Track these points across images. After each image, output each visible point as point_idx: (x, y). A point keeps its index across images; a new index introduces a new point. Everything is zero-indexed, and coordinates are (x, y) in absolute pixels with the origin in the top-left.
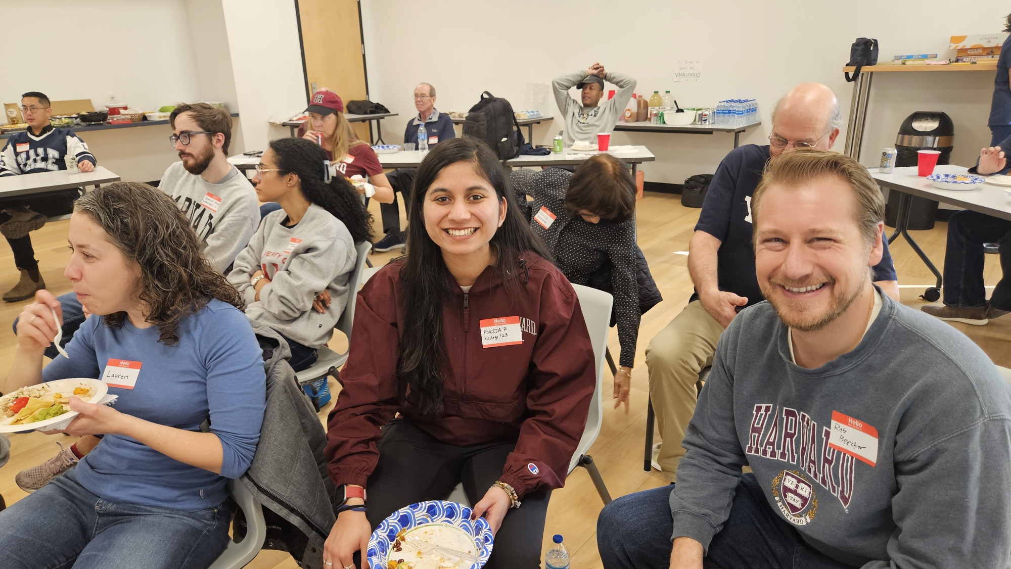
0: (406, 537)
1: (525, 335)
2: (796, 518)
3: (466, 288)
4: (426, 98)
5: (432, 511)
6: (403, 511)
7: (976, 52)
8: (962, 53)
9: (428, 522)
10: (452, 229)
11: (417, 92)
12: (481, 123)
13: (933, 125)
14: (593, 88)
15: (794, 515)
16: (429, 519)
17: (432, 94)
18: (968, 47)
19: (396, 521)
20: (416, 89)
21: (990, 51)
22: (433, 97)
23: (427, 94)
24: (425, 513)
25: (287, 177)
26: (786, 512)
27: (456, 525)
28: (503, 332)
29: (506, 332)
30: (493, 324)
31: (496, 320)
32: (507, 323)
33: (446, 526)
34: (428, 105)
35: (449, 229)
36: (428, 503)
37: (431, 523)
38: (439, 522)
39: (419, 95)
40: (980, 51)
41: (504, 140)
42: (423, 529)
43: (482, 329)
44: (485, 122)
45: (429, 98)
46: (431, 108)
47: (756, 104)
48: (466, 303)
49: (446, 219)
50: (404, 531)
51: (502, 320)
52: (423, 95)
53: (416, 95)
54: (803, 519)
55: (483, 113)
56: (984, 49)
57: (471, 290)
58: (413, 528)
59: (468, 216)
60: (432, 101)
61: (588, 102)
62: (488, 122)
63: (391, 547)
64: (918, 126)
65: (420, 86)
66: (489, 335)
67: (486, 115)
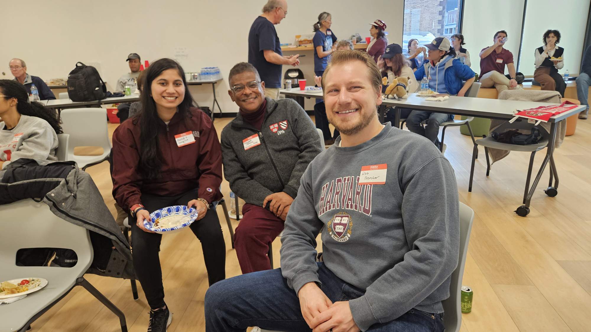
0: (159, 222)
1: (195, 138)
2: (343, 239)
3: (167, 123)
4: (19, 68)
5: (169, 211)
6: (156, 212)
7: (305, 42)
8: (301, 43)
9: (168, 215)
10: (167, 96)
11: (11, 65)
12: (80, 80)
13: (296, 74)
14: (136, 61)
15: (341, 238)
16: (168, 214)
17: (23, 65)
18: (302, 40)
19: (154, 215)
20: (10, 63)
21: (310, 42)
22: (25, 67)
23: (20, 65)
24: (166, 212)
25: (10, 101)
26: (337, 238)
27: (180, 214)
28: (186, 139)
29: (187, 138)
30: (180, 137)
31: (181, 135)
32: (187, 135)
33: (176, 216)
34: (22, 72)
35: (166, 96)
36: (167, 208)
37: (169, 216)
38: (173, 215)
39: (14, 67)
40: (307, 42)
41: (97, 89)
42: (166, 218)
43: (176, 139)
44: (83, 79)
45: (22, 68)
46: (24, 75)
47: (219, 69)
48: (168, 129)
49: (165, 92)
50: (158, 219)
51: (184, 134)
52: (17, 67)
53: (11, 67)
54: (346, 237)
55: (80, 75)
56: (308, 41)
57: (169, 124)
58: (162, 218)
59: (175, 92)
60: (24, 70)
61: (135, 70)
62: (85, 79)
63: (153, 225)
64: (291, 75)
65: (13, 61)
66: (180, 141)
67: (83, 75)
